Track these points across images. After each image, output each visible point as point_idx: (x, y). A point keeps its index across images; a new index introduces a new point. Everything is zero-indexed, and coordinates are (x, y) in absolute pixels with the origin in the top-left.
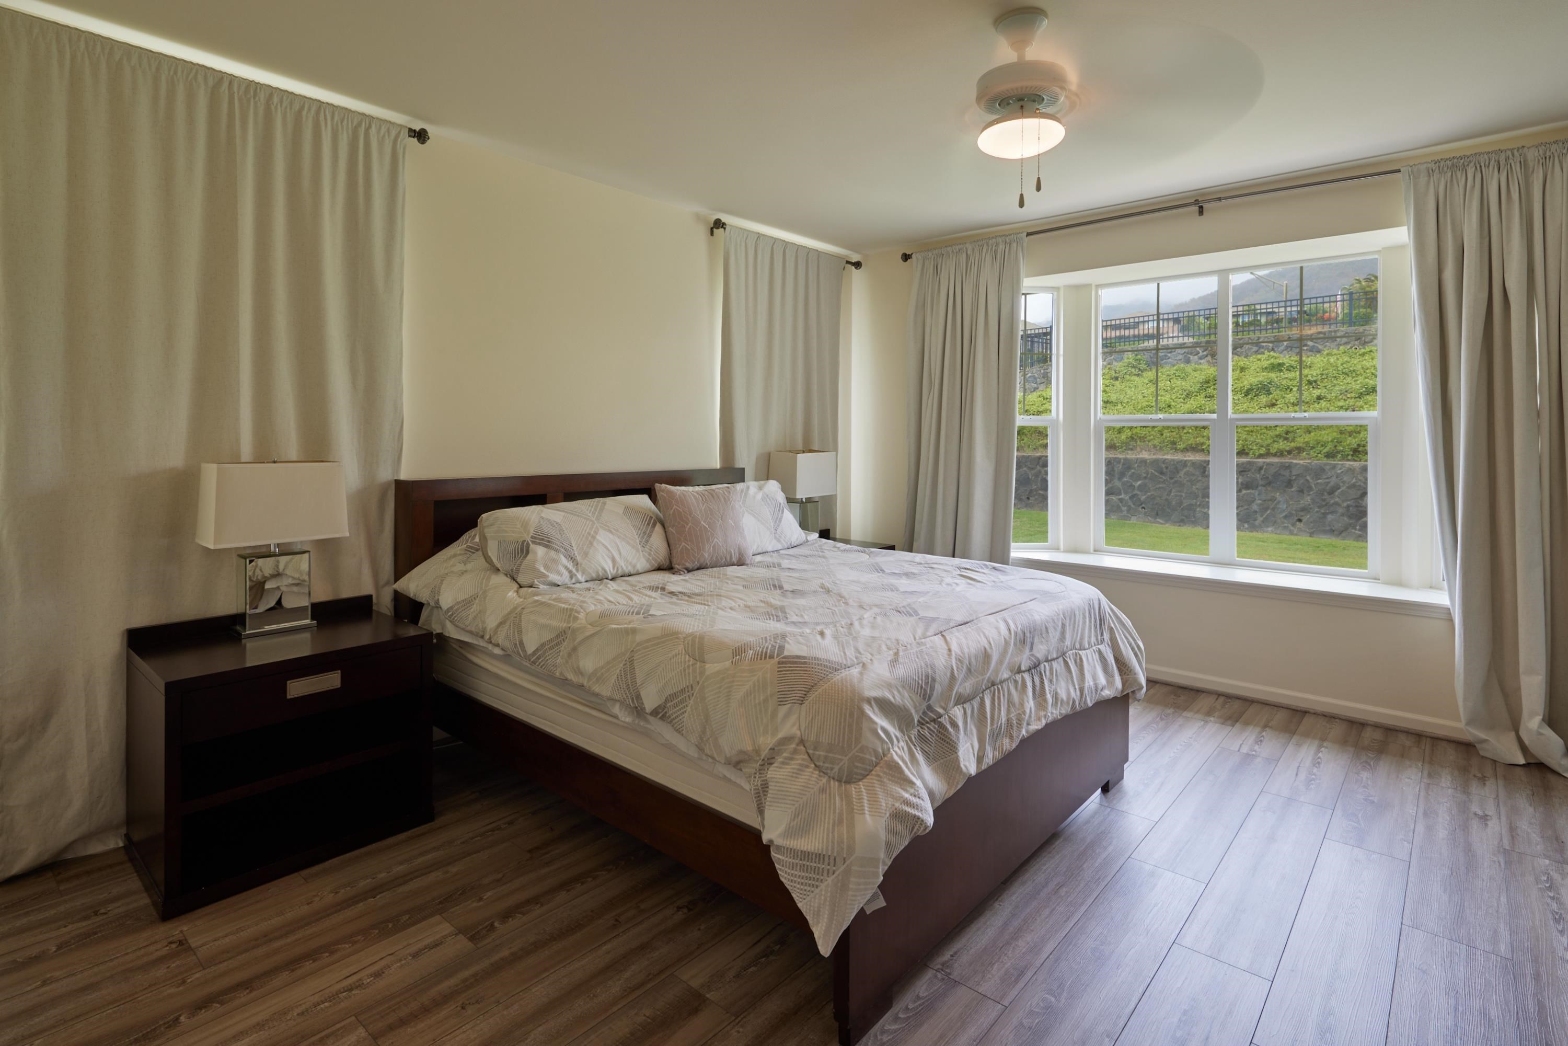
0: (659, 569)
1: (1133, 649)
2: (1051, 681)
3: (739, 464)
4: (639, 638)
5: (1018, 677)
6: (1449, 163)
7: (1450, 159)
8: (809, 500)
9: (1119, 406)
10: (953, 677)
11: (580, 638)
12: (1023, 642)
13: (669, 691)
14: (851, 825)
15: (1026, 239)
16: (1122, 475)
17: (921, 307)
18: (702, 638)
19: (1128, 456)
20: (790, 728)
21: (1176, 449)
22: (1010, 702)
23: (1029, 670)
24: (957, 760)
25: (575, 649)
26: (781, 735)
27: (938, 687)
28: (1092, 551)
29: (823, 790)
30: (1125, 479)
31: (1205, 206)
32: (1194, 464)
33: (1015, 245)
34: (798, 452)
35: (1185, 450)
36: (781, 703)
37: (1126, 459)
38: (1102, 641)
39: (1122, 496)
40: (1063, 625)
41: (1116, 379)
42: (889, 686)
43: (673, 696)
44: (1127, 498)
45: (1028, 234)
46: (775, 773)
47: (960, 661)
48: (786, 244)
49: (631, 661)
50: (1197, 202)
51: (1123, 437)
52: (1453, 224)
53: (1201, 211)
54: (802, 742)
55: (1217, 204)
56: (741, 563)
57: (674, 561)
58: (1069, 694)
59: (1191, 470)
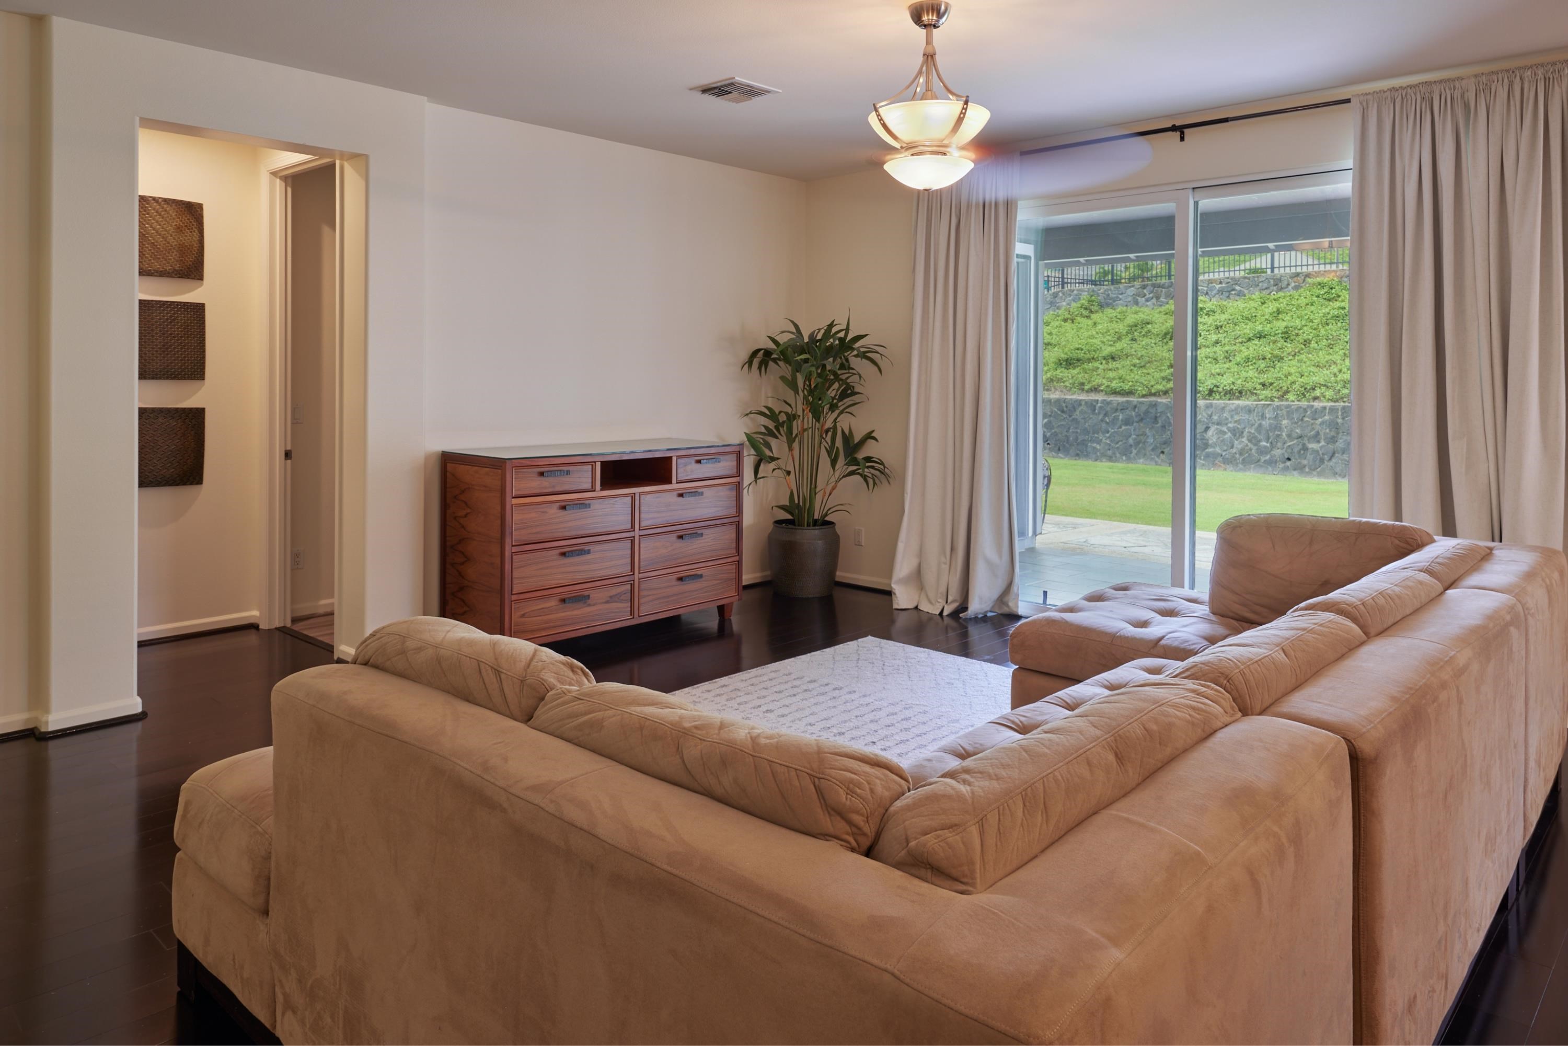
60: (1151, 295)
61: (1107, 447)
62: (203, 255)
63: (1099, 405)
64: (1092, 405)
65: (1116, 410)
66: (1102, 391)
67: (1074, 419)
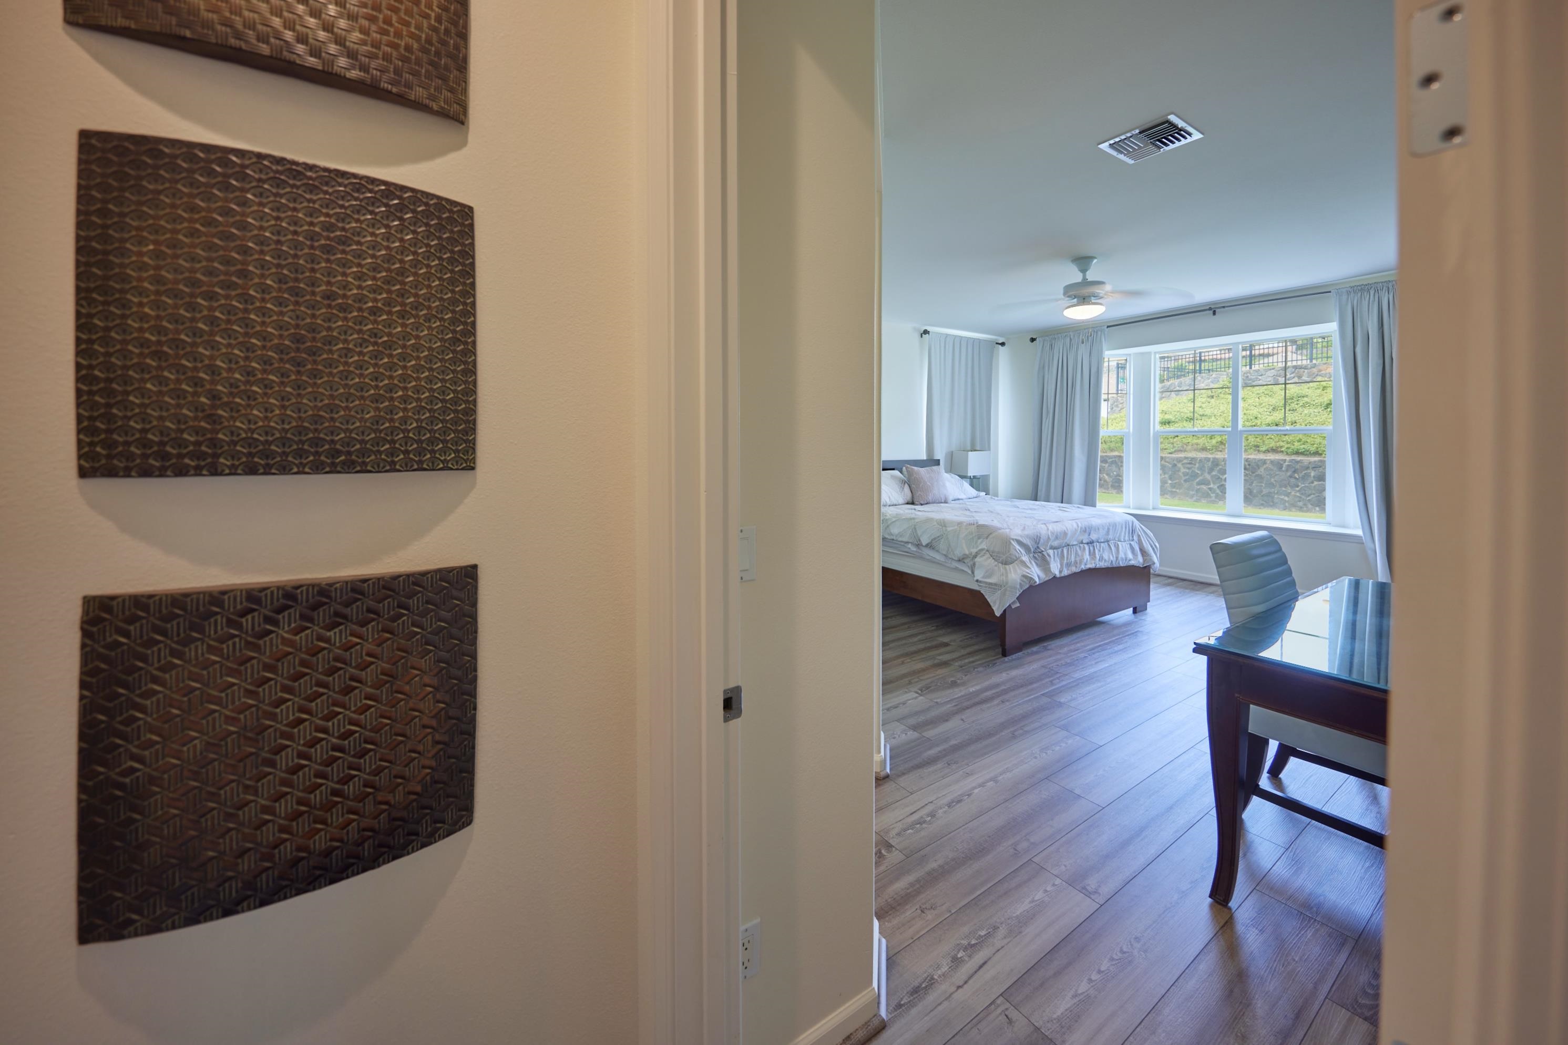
0: (907, 504)
1: (1152, 546)
2: (1099, 551)
3: (936, 457)
4: (916, 521)
5: (1081, 545)
6: (1359, 288)
7: (1360, 286)
8: (974, 477)
9: (1213, 418)
10: (1049, 538)
11: (889, 523)
12: (1085, 531)
13: (933, 537)
14: (1007, 576)
15: (1107, 330)
16: (1211, 470)
17: (1042, 368)
18: (944, 520)
19: (1217, 456)
20: (983, 546)
21: (1259, 451)
22: (1076, 554)
23: (1088, 544)
24: (1050, 568)
25: (888, 526)
26: (980, 548)
27: (1042, 540)
28: (1151, 507)
29: (996, 566)
30: (1214, 473)
31: (1217, 310)
32: (1272, 462)
33: (1099, 333)
34: (968, 451)
35: (1267, 451)
36: (979, 538)
37: (1214, 458)
38: (1133, 540)
39: (1212, 486)
40: (1108, 529)
41: (1212, 397)
42: (1021, 536)
43: (935, 539)
44: (1215, 487)
45: (1108, 327)
46: (977, 559)
47: (1052, 533)
48: (961, 338)
49: (915, 529)
50: (1210, 309)
51: (1214, 441)
52: (1361, 322)
53: (1214, 313)
54: (987, 551)
55: (1222, 309)
56: (946, 502)
57: (915, 500)
58: (1109, 558)
59: (1271, 466)
60: (1292, 375)
61: (1297, 499)
62: (464, 35)
63: (1287, 463)
64: (1279, 465)
65: (1308, 468)
66: (1282, 452)
67: (1258, 475)
